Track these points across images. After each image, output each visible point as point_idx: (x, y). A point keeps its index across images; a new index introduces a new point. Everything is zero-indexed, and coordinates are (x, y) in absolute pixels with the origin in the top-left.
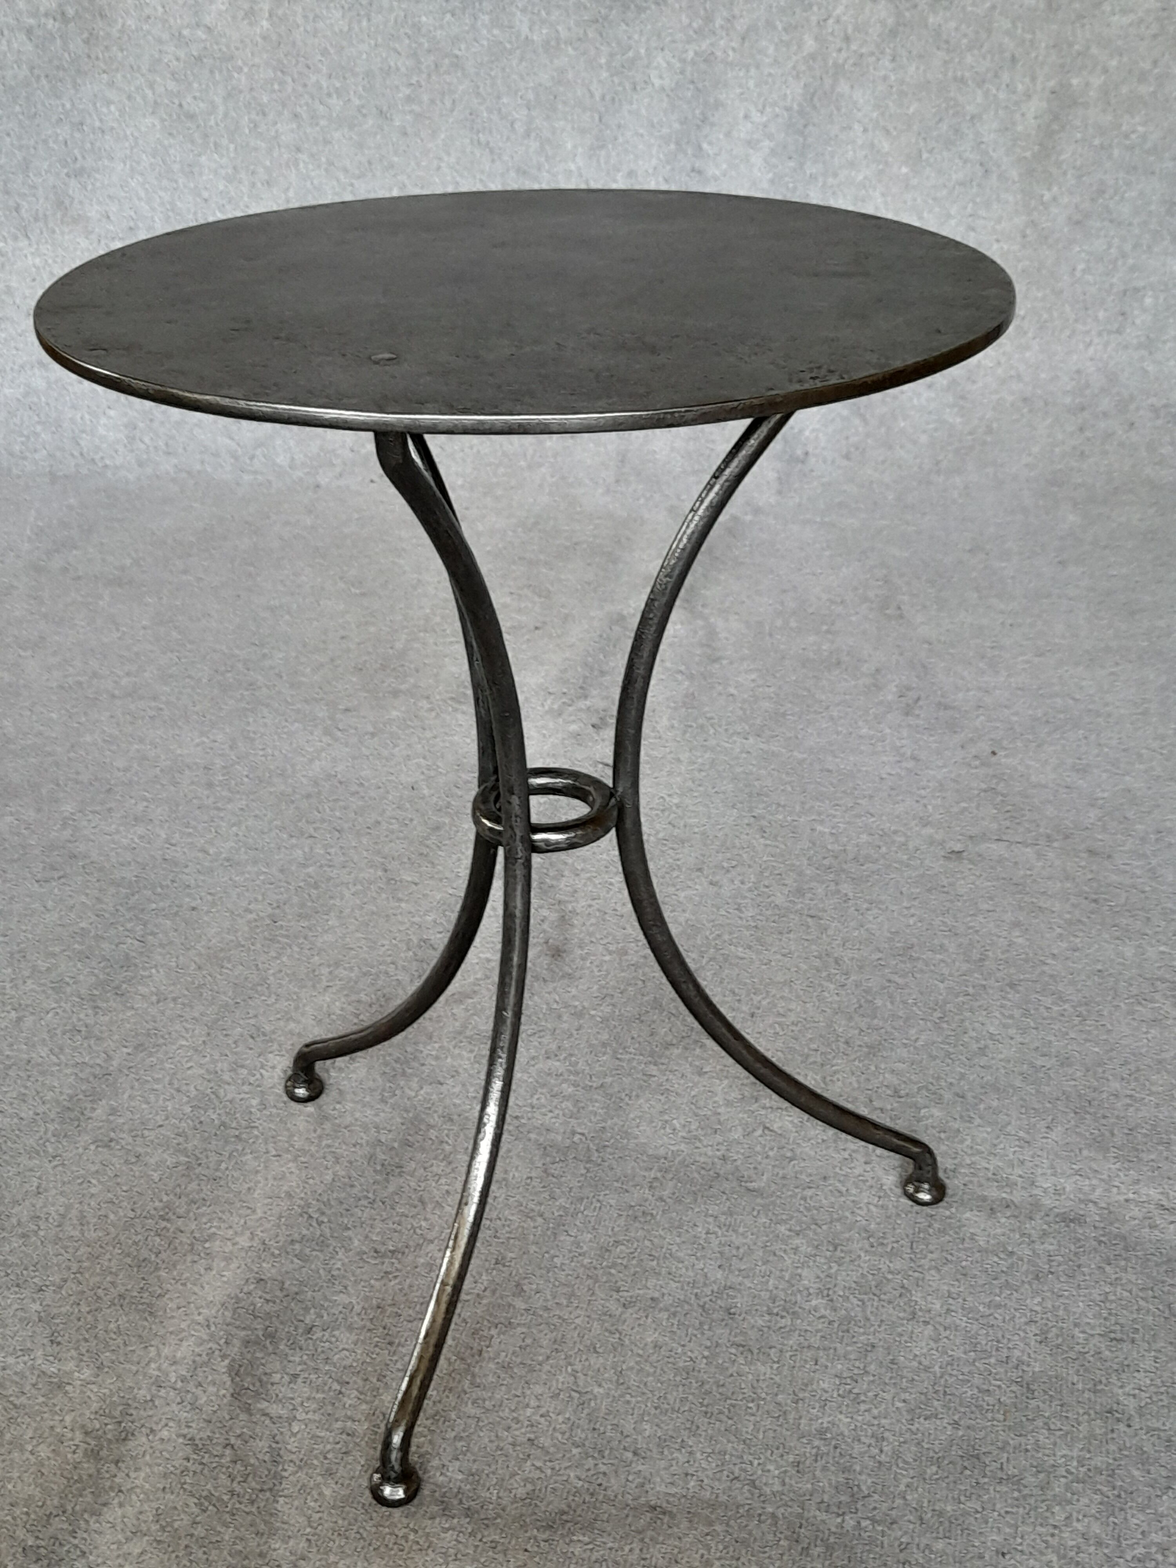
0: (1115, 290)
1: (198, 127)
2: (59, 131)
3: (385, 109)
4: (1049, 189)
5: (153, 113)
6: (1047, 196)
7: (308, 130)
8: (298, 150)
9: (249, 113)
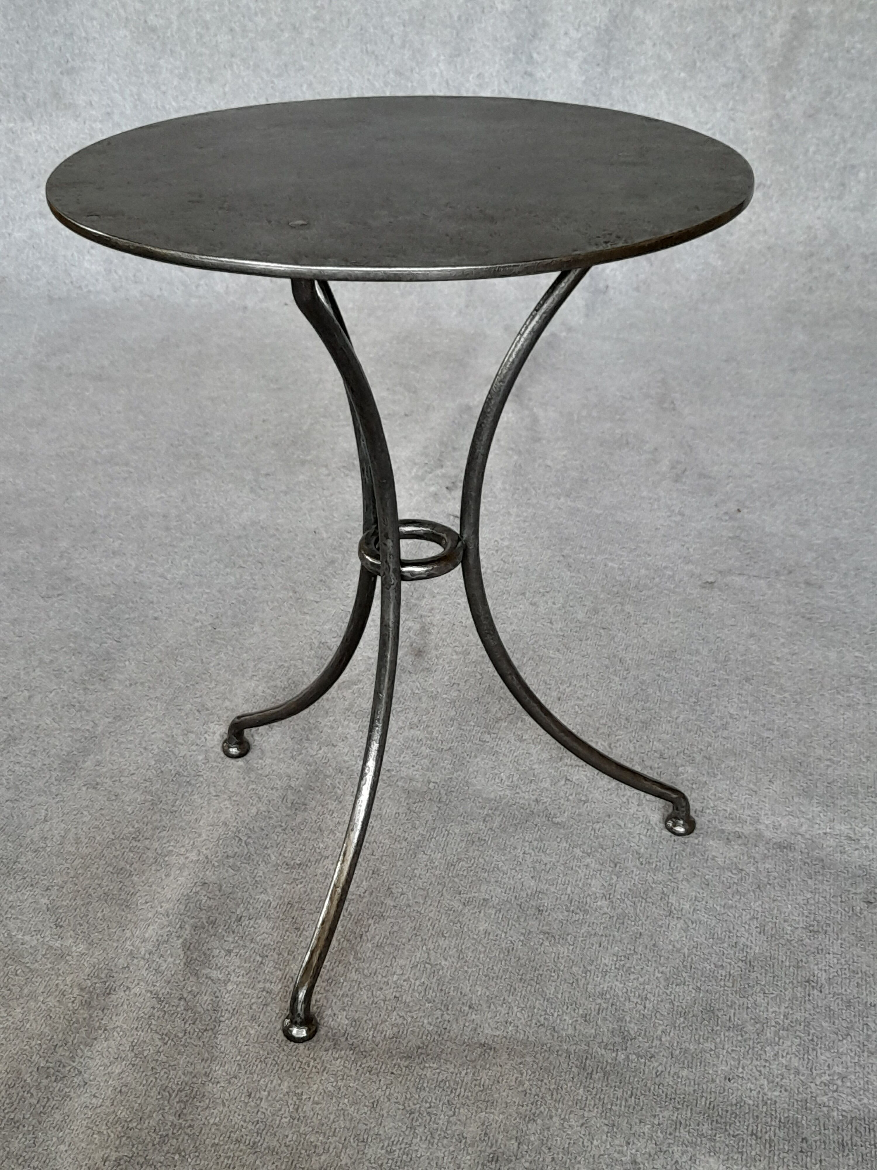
0: (837, 166)
1: (159, 37)
2: (55, 40)
3: (297, 25)
4: (790, 89)
5: (125, 26)
6: (788, 95)
7: (240, 41)
8: (233, 56)
9: (197, 28)
